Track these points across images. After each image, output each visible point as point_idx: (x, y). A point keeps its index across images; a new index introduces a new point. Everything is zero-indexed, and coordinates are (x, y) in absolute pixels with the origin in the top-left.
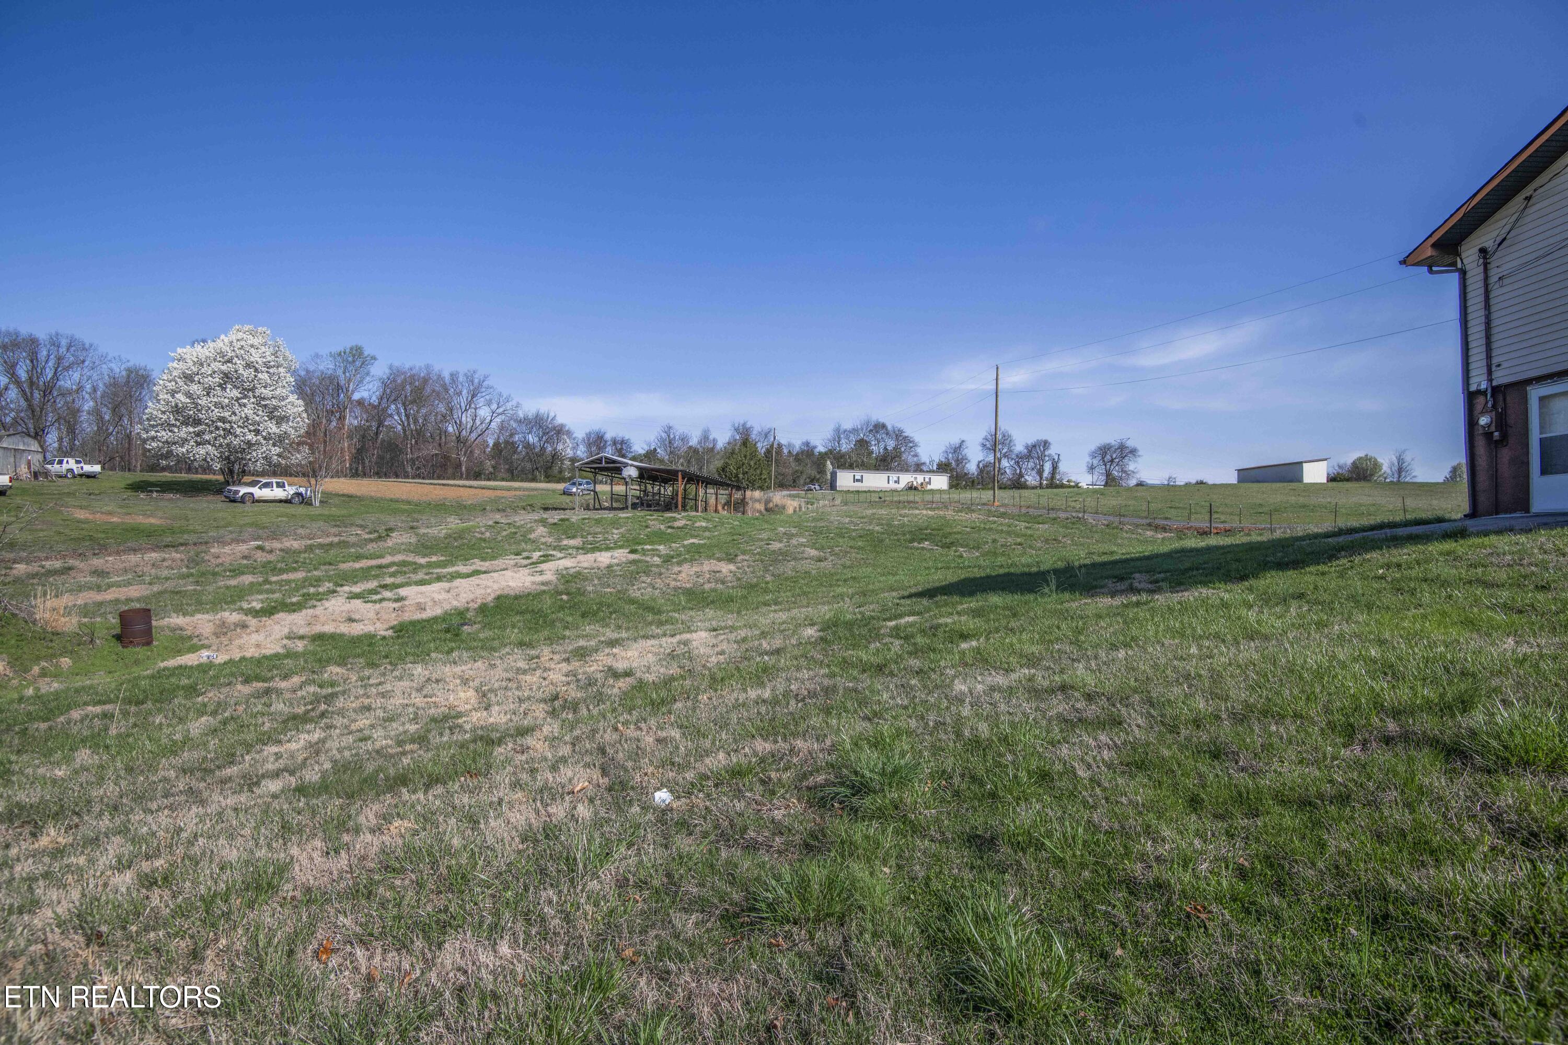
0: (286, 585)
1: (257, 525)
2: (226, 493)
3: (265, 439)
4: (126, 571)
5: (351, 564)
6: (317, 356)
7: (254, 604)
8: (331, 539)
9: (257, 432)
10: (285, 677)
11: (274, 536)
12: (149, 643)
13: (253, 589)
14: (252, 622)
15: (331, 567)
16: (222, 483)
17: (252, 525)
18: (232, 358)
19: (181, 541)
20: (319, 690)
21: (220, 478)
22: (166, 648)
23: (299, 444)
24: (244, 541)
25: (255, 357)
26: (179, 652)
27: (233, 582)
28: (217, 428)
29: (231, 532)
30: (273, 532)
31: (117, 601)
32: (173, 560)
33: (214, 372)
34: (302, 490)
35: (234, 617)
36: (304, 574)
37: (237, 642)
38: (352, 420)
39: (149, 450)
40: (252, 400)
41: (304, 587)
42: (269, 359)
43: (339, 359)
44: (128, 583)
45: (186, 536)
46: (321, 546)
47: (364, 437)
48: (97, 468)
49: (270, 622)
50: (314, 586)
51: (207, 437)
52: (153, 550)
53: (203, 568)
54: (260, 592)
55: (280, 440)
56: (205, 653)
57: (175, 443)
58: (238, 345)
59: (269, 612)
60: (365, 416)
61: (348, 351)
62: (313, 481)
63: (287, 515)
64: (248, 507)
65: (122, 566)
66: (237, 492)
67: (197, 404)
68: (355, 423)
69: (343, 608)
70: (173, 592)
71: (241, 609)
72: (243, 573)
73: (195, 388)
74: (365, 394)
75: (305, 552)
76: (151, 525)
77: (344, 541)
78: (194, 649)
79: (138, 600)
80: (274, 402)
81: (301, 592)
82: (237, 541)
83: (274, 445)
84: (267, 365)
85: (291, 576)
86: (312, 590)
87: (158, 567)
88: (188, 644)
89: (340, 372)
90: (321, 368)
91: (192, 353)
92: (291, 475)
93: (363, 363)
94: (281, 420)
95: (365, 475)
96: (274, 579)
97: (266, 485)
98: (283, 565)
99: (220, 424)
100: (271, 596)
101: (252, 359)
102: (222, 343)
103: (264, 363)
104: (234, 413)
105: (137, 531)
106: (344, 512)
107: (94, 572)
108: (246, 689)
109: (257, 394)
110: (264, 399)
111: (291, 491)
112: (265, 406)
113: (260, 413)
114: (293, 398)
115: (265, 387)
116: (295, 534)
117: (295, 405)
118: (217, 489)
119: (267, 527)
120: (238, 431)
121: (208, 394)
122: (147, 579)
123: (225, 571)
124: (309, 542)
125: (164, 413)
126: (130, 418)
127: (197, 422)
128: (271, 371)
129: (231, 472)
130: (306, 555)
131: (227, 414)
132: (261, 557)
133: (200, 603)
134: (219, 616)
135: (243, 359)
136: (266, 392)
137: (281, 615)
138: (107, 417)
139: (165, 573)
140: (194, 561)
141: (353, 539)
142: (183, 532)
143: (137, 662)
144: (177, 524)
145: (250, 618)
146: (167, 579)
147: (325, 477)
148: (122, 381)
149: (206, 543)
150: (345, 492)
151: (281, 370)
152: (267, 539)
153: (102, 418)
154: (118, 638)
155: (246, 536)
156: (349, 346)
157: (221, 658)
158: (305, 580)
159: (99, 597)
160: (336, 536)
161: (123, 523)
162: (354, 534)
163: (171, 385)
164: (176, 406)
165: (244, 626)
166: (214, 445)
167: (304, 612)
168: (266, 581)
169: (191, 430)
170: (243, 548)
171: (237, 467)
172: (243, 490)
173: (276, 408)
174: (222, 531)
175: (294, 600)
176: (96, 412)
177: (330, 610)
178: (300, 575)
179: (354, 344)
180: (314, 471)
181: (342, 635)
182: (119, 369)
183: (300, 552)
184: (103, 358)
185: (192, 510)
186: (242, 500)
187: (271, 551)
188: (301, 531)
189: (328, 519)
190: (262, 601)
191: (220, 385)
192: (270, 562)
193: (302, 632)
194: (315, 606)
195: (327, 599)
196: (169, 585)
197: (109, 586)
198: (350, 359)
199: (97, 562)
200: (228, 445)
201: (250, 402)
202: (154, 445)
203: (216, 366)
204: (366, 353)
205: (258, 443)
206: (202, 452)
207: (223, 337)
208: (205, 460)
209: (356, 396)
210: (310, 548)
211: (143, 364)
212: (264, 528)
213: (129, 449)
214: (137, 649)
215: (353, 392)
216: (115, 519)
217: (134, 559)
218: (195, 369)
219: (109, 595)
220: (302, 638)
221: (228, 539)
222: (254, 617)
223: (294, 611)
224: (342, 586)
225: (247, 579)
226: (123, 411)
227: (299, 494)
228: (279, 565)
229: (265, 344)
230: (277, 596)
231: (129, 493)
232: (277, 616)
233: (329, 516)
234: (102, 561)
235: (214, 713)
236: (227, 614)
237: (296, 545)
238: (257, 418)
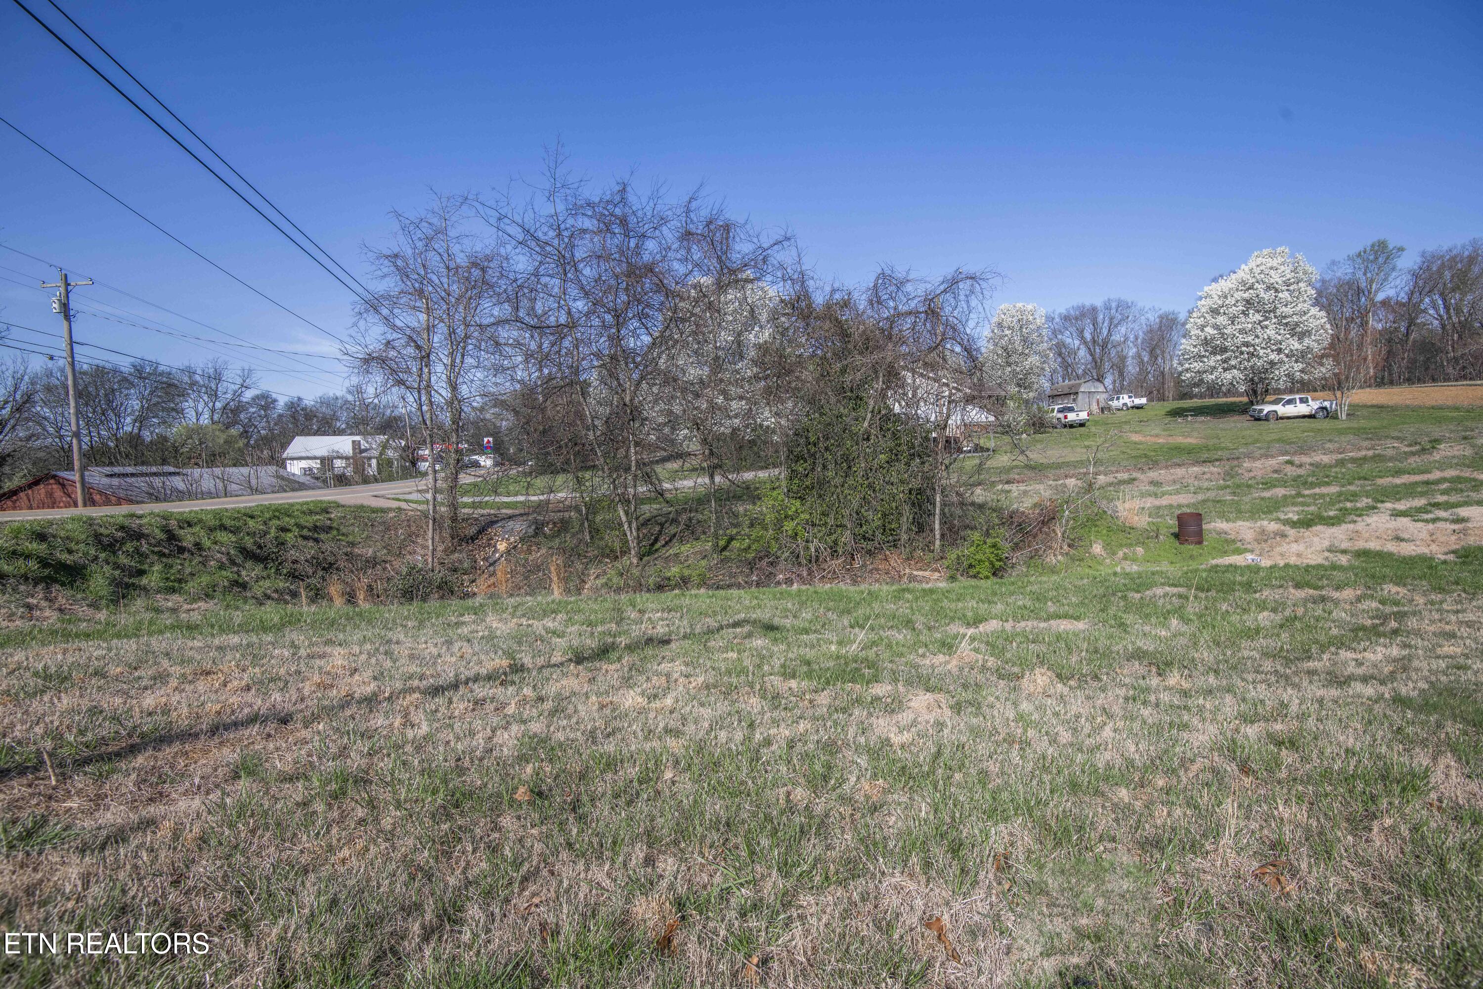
0: (1320, 498)
1: (1283, 441)
2: (1251, 413)
3: (1287, 356)
4: (1175, 482)
5: (1390, 479)
6: (1334, 263)
7: (1290, 515)
8: (1363, 453)
9: (1280, 351)
10: (1338, 588)
11: (1302, 451)
12: (1200, 542)
13: (1285, 501)
14: (1291, 532)
15: (1367, 482)
16: (1246, 404)
17: (1279, 440)
18: (1253, 284)
19: (1216, 457)
20: (1381, 607)
21: (1245, 399)
22: (1214, 548)
23: (1322, 357)
24: (1273, 457)
25: (1275, 278)
26: (1225, 553)
27: (1267, 494)
28: (1242, 353)
29: (1260, 448)
30: (1301, 447)
31: (1171, 506)
32: (1212, 474)
33: (1237, 301)
34: (1327, 404)
35: (1273, 526)
36: (1338, 489)
37: (1278, 549)
38: (1376, 324)
39: (1184, 381)
40: (1274, 320)
41: (1340, 502)
42: (1288, 276)
43: (1359, 261)
44: (1177, 492)
45: (1220, 453)
46: (1353, 460)
47: (1389, 341)
48: (1144, 401)
49: (1307, 533)
50: (1351, 501)
51: (1233, 363)
52: (1194, 465)
53: (1237, 480)
54: (1294, 504)
55: (1301, 356)
56: (1249, 557)
57: (1205, 372)
58: (1258, 270)
59: (1306, 523)
60: (1391, 317)
61: (1368, 249)
62: (1338, 394)
63: (1312, 430)
64: (1272, 424)
65: (1171, 478)
66: (1261, 411)
67: (1223, 334)
68: (1379, 326)
69: (1388, 525)
70: (1214, 501)
71: (1279, 519)
72: (1275, 486)
73: (1221, 320)
74: (1391, 293)
75: (1336, 466)
76: (1190, 444)
77: (1379, 455)
78: (1238, 551)
79: (1188, 506)
80: (1295, 319)
81: (1337, 506)
82: (1267, 456)
83: (1296, 361)
84: (1287, 284)
85: (1325, 490)
86: (1349, 505)
87: (1199, 479)
88: (1232, 547)
89: (1360, 274)
90: (1339, 274)
91: (1215, 289)
92: (1315, 390)
93: (1387, 259)
94: (1301, 336)
95: (1391, 383)
96: (1307, 492)
97: (1289, 402)
98: (1314, 479)
99: (1244, 349)
100: (1306, 509)
101: (1272, 281)
102: (1243, 273)
103: (1284, 282)
104: (1257, 337)
105: (1178, 449)
106: (1375, 423)
107: (1151, 483)
108: (1301, 594)
109: (1278, 314)
110: (1285, 317)
111: (1314, 405)
112: (1286, 324)
113: (1282, 332)
114: (1314, 311)
115: (1286, 305)
116: (1324, 448)
117: (1317, 318)
118: (1242, 410)
119: (1294, 443)
120: (1262, 352)
121: (1233, 323)
122: (1192, 489)
123: (1258, 484)
124: (1340, 456)
125: (1195, 346)
126: (1163, 358)
127: (1224, 350)
128: (1291, 288)
129: (1255, 392)
130: (1337, 469)
131: (1250, 339)
132: (1290, 471)
133: (1240, 511)
134: (1259, 524)
135: (1264, 283)
136: (1287, 310)
137: (1319, 528)
138: (1146, 359)
139: (1206, 484)
140: (1229, 474)
141: (1390, 452)
142: (1216, 449)
143: (1192, 557)
144: (1211, 443)
145: (1287, 528)
146: (1208, 489)
147: (1353, 388)
148: (1156, 327)
149: (1238, 458)
150: (1375, 402)
151: (1301, 285)
152: (1295, 453)
153: (1142, 360)
154: (1176, 536)
155: (1274, 451)
156: (1369, 243)
157: (1266, 563)
158: (1340, 494)
159: (1157, 502)
160: (1369, 449)
161: (1168, 443)
162: (1390, 447)
163: (1200, 321)
164: (1206, 338)
165: (1284, 536)
166: (1239, 369)
167: (1344, 526)
168: (1299, 495)
169: (1219, 358)
170: (1273, 462)
171: (1260, 386)
172: (1267, 408)
173: (1297, 324)
174: (1251, 448)
175: (1331, 513)
176: (1138, 356)
177: (1374, 525)
178: (1333, 489)
179: (1375, 240)
180: (1339, 383)
181: (1390, 554)
182: (1152, 318)
183: (1331, 467)
184: (1142, 311)
185: (1222, 429)
186: (1267, 418)
187: (1300, 466)
188: (1328, 445)
189: (1358, 432)
190: (1298, 513)
191: (1243, 312)
192: (1300, 476)
193: (1344, 545)
194: (1355, 522)
195: (1367, 515)
196: (1211, 495)
197: (1164, 494)
198: (1371, 258)
199: (1153, 475)
200: (1252, 367)
201: (1271, 324)
202: (1188, 375)
203: (1238, 295)
204: (1391, 247)
205: (1281, 362)
206: (1229, 376)
207: (1243, 266)
208: (1231, 384)
209: (1380, 297)
210: (1341, 463)
211: (1171, 310)
212: (1291, 443)
213: (1163, 383)
214: (1191, 547)
215: (1377, 291)
216: (1161, 441)
217: (1180, 472)
218: (1220, 302)
219: (1164, 501)
220: (1344, 552)
221: (1257, 454)
222: (1292, 527)
223: (1333, 525)
224: (1382, 502)
225: (1280, 492)
226: (1158, 352)
227: (1323, 408)
228: (1310, 479)
229: (1283, 264)
230: (1312, 508)
231: (1169, 419)
232: (1314, 528)
233: (1359, 429)
234: (1156, 474)
235: (1274, 610)
236: (1265, 523)
237: (1326, 459)
238: (1279, 338)
